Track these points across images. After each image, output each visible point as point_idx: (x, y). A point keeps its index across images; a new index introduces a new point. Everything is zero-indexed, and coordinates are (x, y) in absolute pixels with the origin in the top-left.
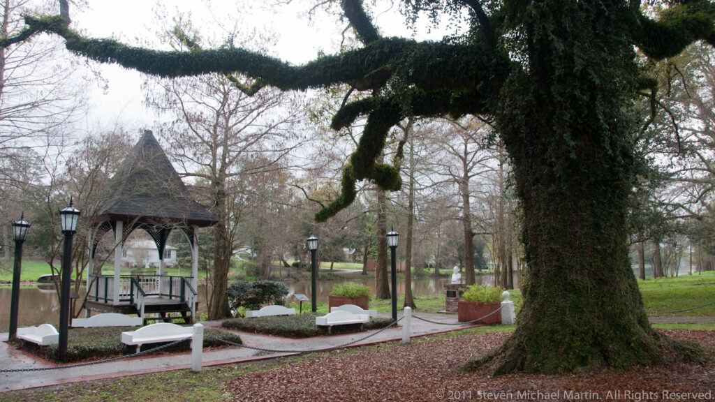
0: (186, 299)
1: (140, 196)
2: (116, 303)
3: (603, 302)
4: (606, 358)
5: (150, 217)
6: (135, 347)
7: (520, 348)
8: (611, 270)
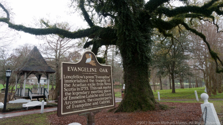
0: (45, 94)
1: (32, 65)
2: (24, 96)
3: (141, 94)
4: (142, 108)
5: (35, 71)
6: (26, 108)
7: (122, 105)
8: (143, 86)
